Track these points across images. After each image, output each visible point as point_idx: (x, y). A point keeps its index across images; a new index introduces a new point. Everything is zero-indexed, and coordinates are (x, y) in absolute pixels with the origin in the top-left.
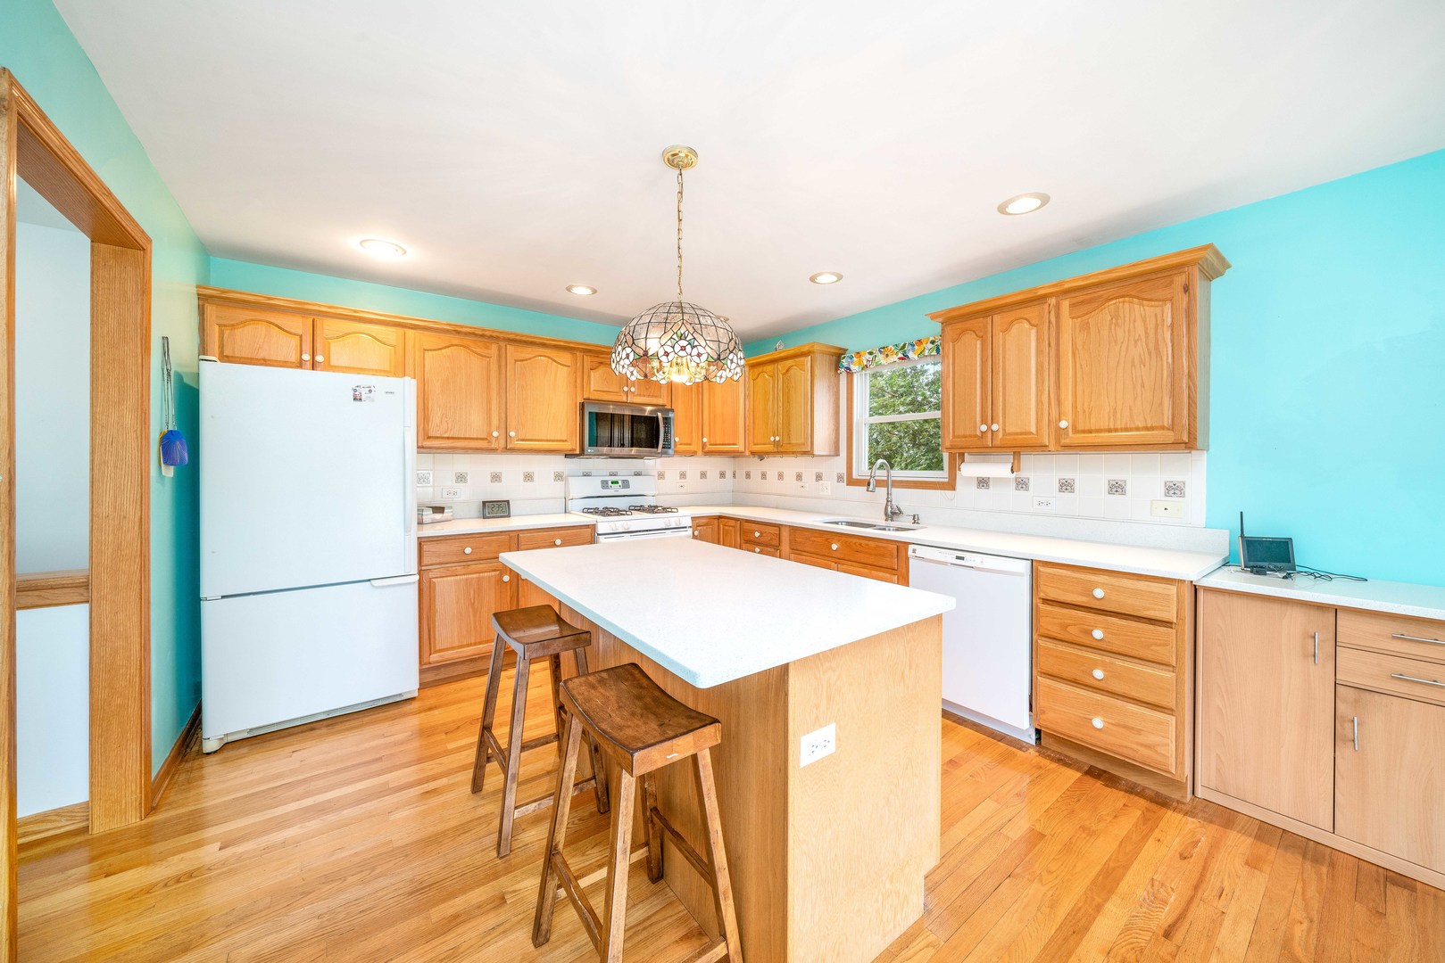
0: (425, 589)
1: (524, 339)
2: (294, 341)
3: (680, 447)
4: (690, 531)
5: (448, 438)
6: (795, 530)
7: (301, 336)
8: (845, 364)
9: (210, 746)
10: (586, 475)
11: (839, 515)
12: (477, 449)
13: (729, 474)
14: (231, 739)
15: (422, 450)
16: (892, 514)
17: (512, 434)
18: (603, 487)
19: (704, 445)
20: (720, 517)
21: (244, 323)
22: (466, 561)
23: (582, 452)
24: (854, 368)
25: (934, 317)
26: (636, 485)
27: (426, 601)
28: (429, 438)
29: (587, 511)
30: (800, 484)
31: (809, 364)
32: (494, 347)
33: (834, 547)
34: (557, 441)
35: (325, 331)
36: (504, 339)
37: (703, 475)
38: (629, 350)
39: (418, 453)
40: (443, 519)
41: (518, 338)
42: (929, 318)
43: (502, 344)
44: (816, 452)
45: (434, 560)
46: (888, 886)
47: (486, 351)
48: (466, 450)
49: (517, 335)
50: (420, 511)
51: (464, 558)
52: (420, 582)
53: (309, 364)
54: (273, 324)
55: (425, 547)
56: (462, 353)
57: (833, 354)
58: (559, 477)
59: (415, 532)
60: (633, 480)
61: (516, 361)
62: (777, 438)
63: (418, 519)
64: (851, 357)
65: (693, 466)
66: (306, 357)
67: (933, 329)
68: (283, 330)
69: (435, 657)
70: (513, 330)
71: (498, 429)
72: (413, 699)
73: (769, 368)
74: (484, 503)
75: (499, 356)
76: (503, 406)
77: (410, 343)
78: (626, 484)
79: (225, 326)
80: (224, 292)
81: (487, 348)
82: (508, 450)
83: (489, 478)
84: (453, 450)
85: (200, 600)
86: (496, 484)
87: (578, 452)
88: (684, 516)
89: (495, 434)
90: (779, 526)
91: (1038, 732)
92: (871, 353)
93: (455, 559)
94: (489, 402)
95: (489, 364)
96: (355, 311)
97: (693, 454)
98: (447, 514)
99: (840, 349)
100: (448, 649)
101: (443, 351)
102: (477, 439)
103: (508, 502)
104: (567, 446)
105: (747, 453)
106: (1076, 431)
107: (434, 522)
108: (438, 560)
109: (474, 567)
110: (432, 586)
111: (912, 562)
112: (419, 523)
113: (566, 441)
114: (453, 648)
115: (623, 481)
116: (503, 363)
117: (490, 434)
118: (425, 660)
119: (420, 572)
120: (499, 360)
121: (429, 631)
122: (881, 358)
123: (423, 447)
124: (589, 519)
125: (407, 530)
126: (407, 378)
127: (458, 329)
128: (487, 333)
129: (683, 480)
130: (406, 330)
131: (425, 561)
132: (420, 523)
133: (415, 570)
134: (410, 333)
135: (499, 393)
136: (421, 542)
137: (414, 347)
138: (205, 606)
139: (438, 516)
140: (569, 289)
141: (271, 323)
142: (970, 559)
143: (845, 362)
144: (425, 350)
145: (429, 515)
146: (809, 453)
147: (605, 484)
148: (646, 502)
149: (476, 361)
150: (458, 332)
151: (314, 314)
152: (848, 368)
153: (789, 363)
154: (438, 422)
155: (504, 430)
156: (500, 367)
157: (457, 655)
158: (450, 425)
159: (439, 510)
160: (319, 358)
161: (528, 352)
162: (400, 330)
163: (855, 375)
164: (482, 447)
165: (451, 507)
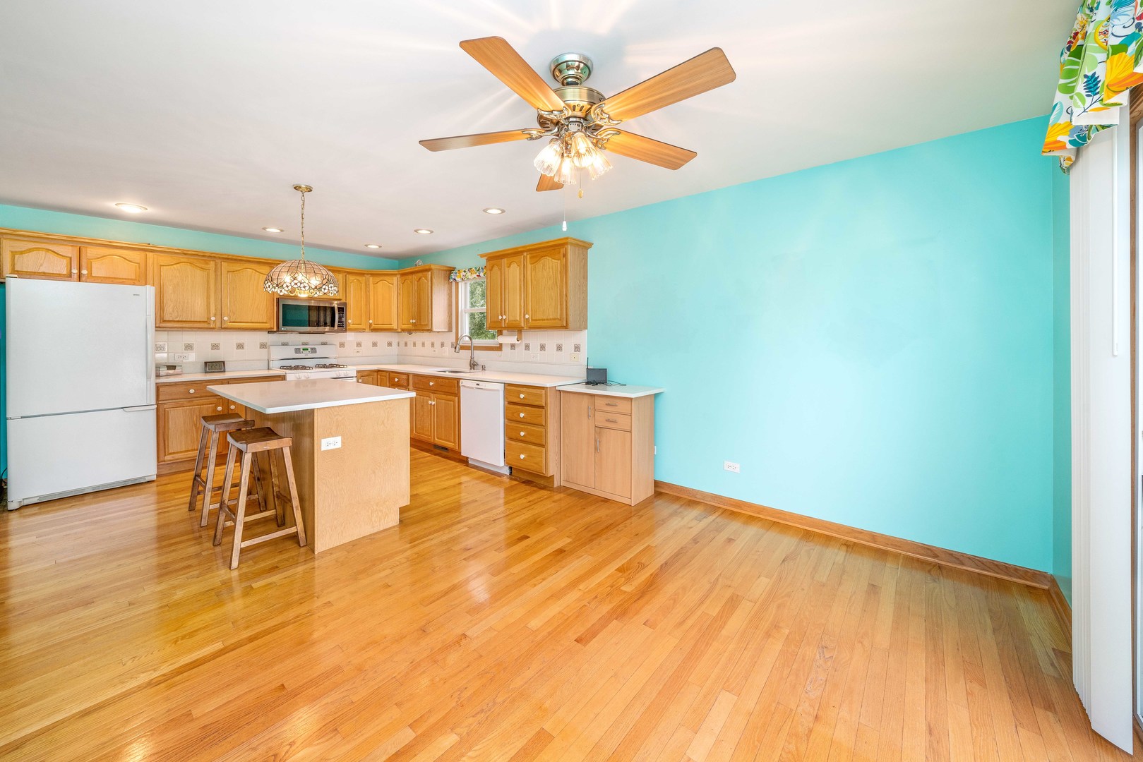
0: (161, 416)
1: (234, 258)
2: (65, 262)
3: (352, 326)
4: (355, 379)
5: (178, 321)
6: (415, 375)
7: (71, 258)
8: (453, 277)
9: (11, 506)
10: (284, 344)
11: (445, 367)
12: (199, 328)
13: (395, 344)
14: (26, 502)
15: (159, 329)
16: (473, 365)
17: (226, 318)
18: (296, 353)
19: (370, 325)
20: (379, 371)
21: (29, 251)
22: (190, 398)
23: (278, 330)
24: (458, 279)
25: (482, 256)
26: (321, 351)
27: (162, 423)
28: (164, 321)
29: (282, 368)
30: (433, 349)
31: (430, 276)
32: (212, 264)
33: (431, 384)
34: (260, 323)
35: (88, 254)
36: (220, 258)
37: (375, 344)
38: (270, 284)
39: (156, 331)
40: (175, 373)
41: (230, 257)
42: (479, 257)
43: (219, 261)
44: (435, 329)
45: (168, 397)
46: (375, 507)
47: (206, 266)
48: (192, 329)
49: (229, 255)
50: (158, 367)
51: (189, 396)
52: (158, 410)
53: (76, 276)
54: (51, 250)
55: (161, 389)
56: (189, 267)
57: (446, 271)
58: (263, 346)
59: (153, 380)
60: (319, 348)
61: (228, 272)
62: (414, 321)
63: (156, 373)
64: (456, 273)
65: (367, 338)
66: (75, 271)
67: (483, 262)
68: (58, 254)
69: (168, 458)
70: (226, 253)
71: (215, 315)
72: (153, 481)
73: (410, 277)
74: (206, 363)
75: (216, 268)
76: (219, 301)
77: (150, 262)
78: (314, 350)
79: (16, 252)
80: (15, 231)
81: (207, 264)
82: (223, 329)
83: (210, 347)
84: (182, 329)
85: (6, 419)
86: (216, 351)
87: (275, 330)
88: (351, 370)
89: (213, 319)
90: (408, 374)
91: (511, 468)
92: (465, 271)
93: (181, 396)
94: (208, 298)
95: (208, 275)
96: (110, 242)
97: (363, 330)
98: (178, 370)
99: (450, 267)
100: (178, 453)
101: (175, 266)
102: (200, 322)
103: (224, 362)
104: (267, 326)
105: (400, 330)
106: (532, 320)
107: (168, 375)
108: (170, 397)
109: (196, 402)
110: (166, 414)
111: (462, 389)
112: (156, 376)
113: (266, 323)
114: (181, 452)
115: (312, 349)
116: (219, 273)
117: (209, 318)
118: (161, 459)
119: (157, 404)
120: (216, 271)
121: (164, 441)
122: (469, 275)
123: (160, 327)
124: (282, 372)
125: (148, 378)
126: (148, 286)
127: (185, 252)
128: (206, 254)
129: (359, 348)
130: (148, 253)
131: (161, 397)
132: (158, 376)
133: (154, 402)
134: (150, 255)
135: (215, 292)
136: (158, 387)
137: (153, 263)
138: (10, 424)
139: (171, 372)
140: (264, 229)
141: (48, 250)
142: (482, 385)
143: (453, 276)
144: (161, 266)
145: (164, 371)
146: (430, 330)
147: (297, 351)
148: (327, 362)
149: (199, 273)
150: (185, 254)
151: (80, 245)
152: (455, 279)
153: (420, 275)
154: (171, 311)
155: (219, 316)
156: (216, 275)
157: (185, 456)
158: (179, 313)
159: (173, 367)
160: (84, 272)
161: (236, 267)
162: (143, 254)
163: (460, 284)
164: (203, 326)
165: (181, 366)
